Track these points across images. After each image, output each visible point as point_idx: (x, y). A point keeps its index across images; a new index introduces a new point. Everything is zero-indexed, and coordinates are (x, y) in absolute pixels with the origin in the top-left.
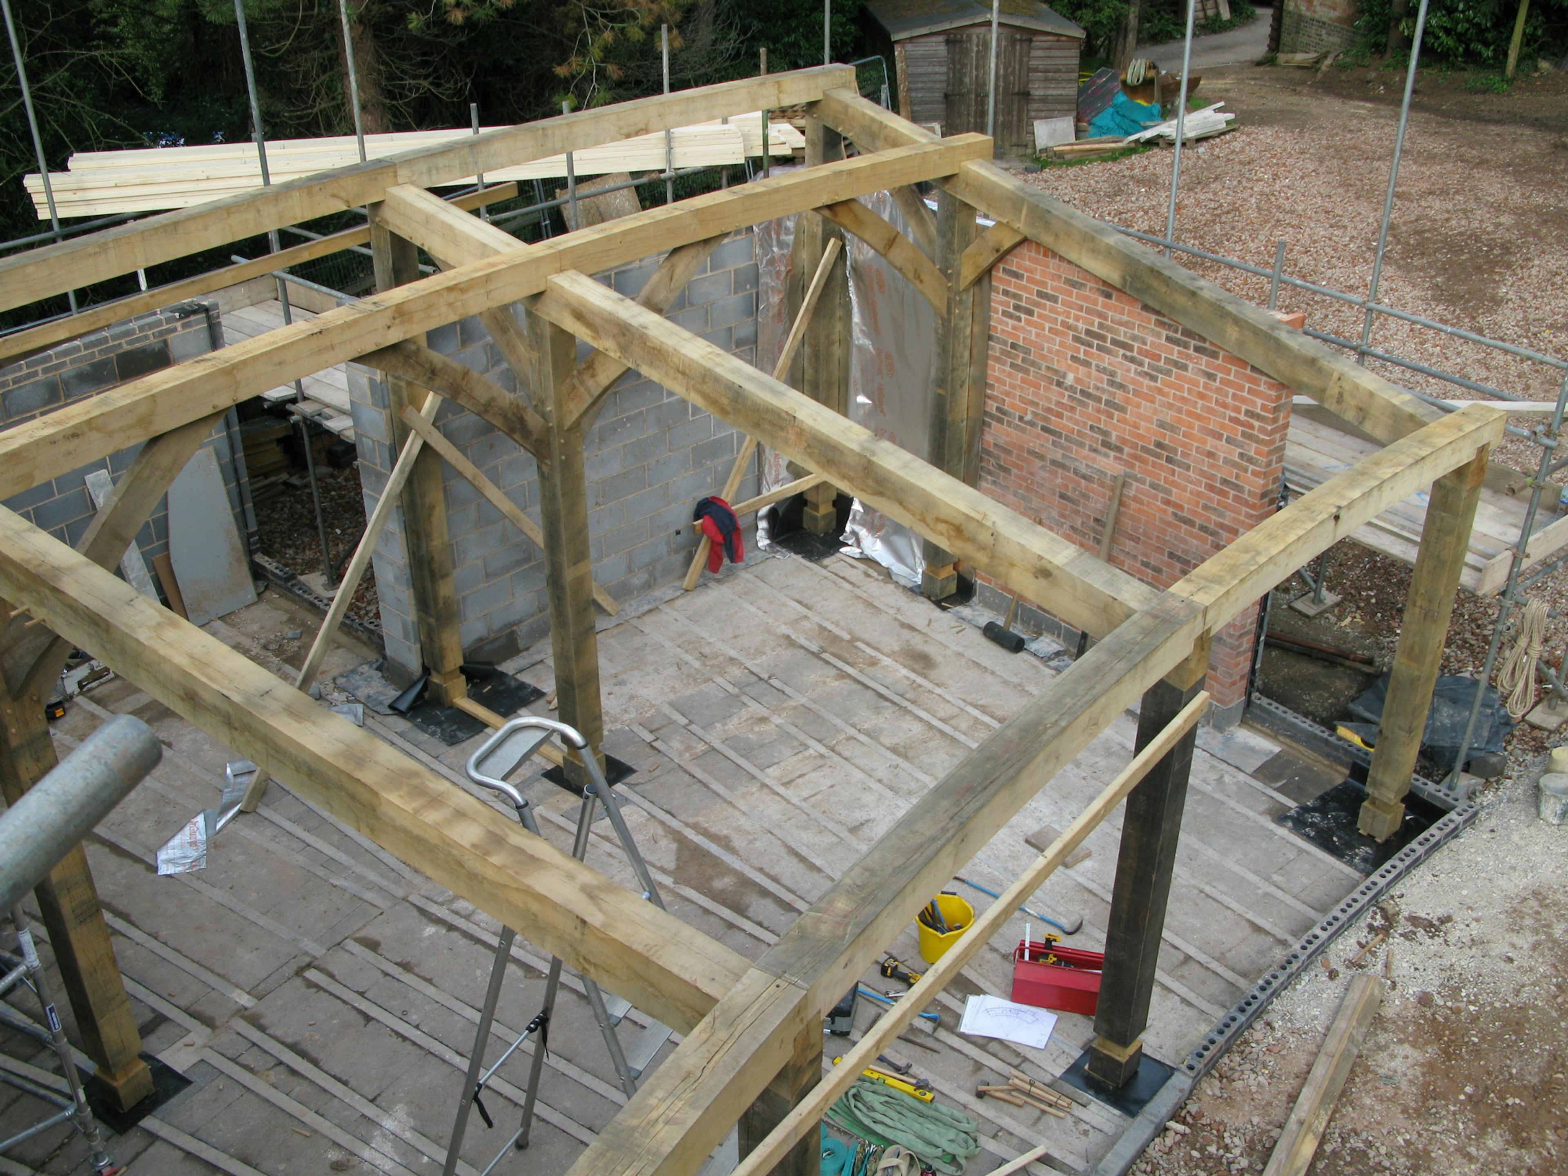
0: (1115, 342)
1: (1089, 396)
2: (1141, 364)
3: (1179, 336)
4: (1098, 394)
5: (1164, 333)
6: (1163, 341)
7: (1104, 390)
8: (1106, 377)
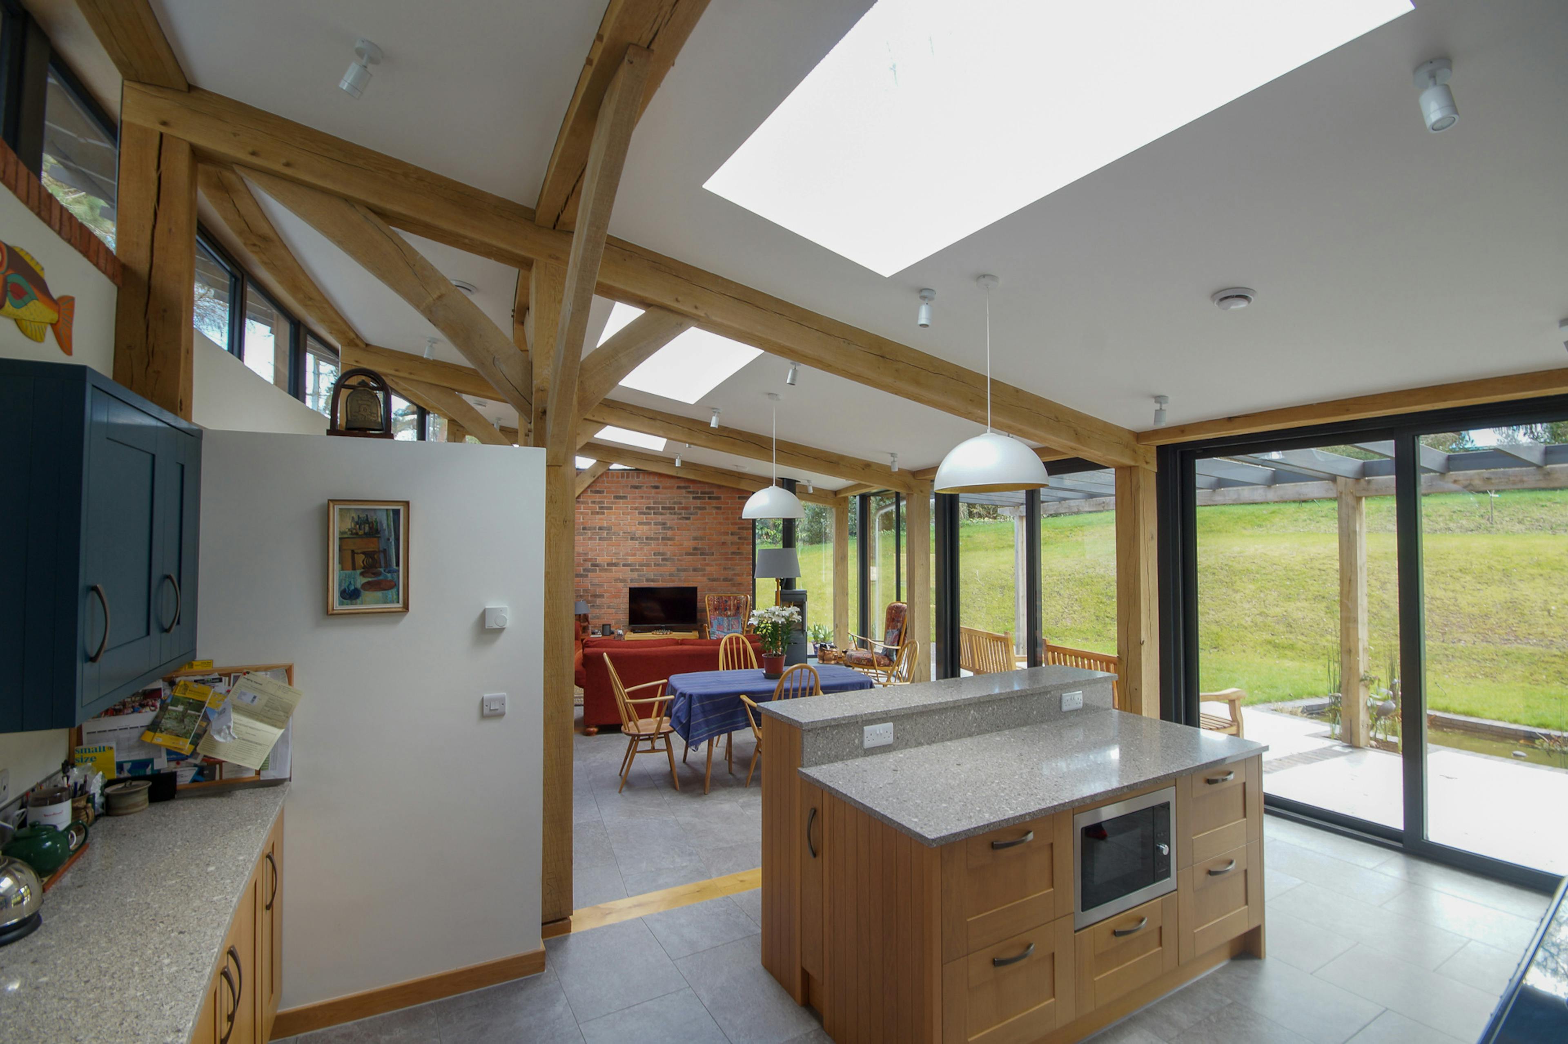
0: (663, 508)
1: (651, 539)
2: (680, 514)
3: (699, 495)
4: (657, 536)
5: (691, 496)
6: (691, 500)
7: (660, 533)
8: (661, 526)
